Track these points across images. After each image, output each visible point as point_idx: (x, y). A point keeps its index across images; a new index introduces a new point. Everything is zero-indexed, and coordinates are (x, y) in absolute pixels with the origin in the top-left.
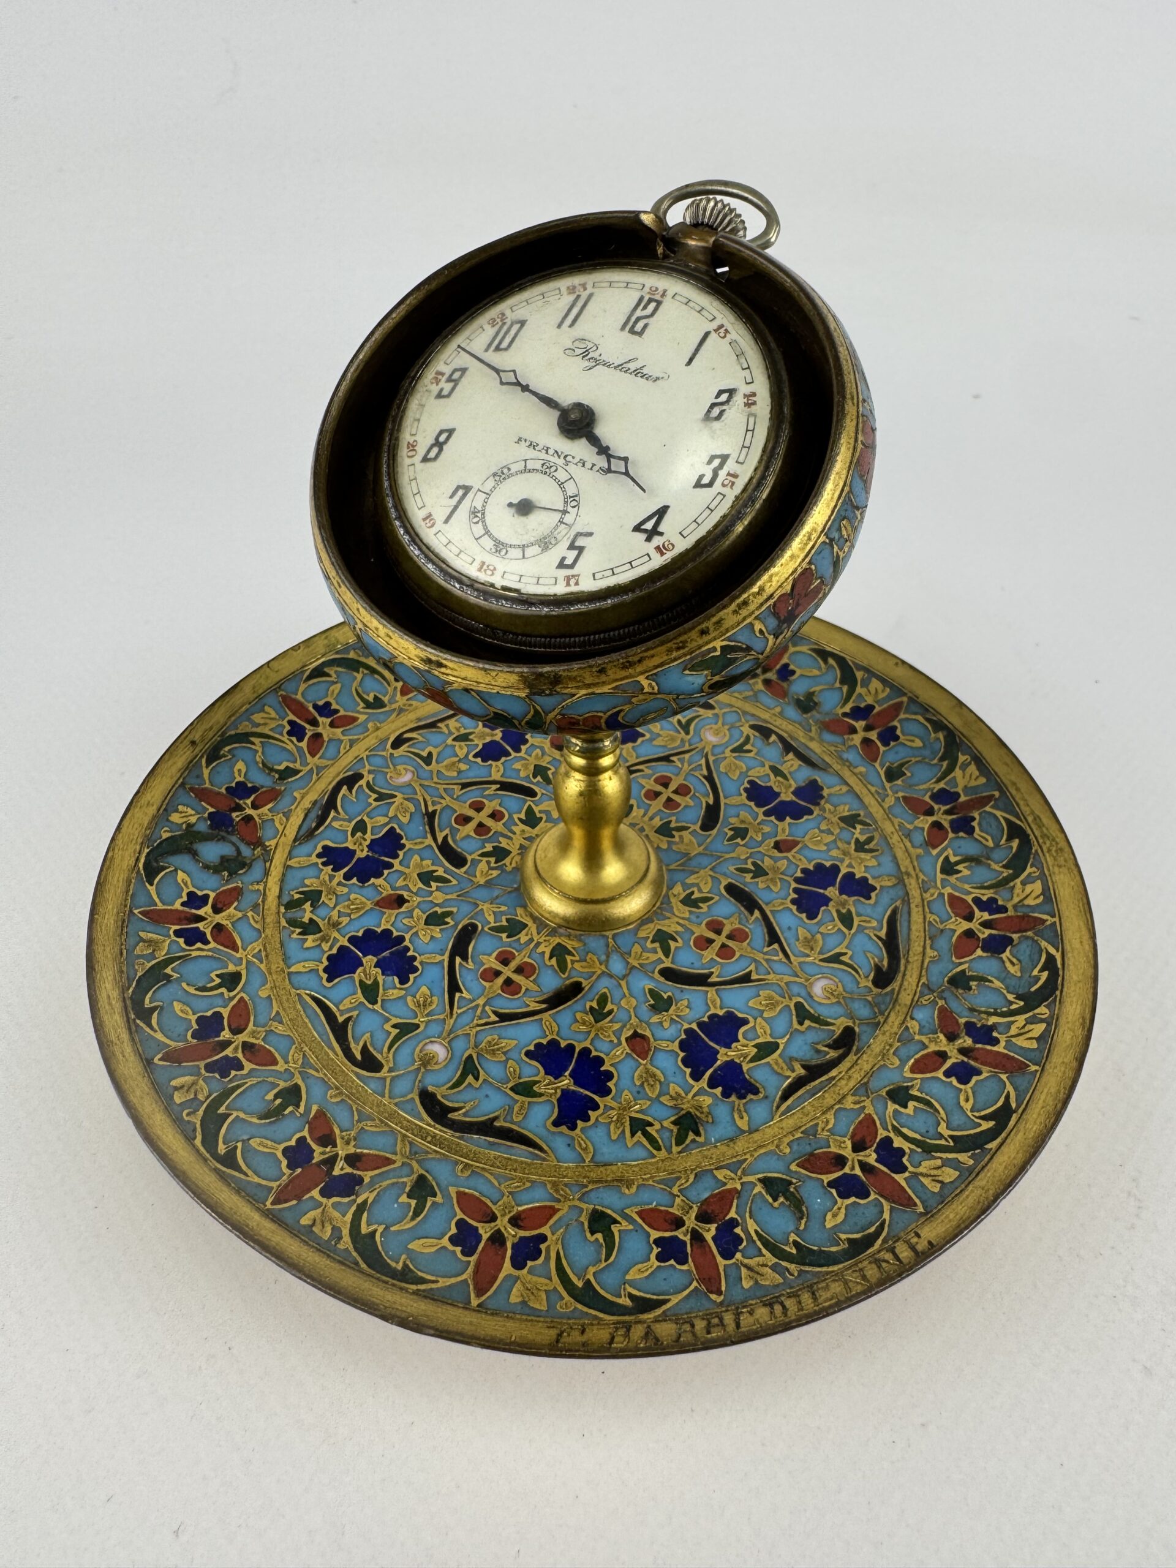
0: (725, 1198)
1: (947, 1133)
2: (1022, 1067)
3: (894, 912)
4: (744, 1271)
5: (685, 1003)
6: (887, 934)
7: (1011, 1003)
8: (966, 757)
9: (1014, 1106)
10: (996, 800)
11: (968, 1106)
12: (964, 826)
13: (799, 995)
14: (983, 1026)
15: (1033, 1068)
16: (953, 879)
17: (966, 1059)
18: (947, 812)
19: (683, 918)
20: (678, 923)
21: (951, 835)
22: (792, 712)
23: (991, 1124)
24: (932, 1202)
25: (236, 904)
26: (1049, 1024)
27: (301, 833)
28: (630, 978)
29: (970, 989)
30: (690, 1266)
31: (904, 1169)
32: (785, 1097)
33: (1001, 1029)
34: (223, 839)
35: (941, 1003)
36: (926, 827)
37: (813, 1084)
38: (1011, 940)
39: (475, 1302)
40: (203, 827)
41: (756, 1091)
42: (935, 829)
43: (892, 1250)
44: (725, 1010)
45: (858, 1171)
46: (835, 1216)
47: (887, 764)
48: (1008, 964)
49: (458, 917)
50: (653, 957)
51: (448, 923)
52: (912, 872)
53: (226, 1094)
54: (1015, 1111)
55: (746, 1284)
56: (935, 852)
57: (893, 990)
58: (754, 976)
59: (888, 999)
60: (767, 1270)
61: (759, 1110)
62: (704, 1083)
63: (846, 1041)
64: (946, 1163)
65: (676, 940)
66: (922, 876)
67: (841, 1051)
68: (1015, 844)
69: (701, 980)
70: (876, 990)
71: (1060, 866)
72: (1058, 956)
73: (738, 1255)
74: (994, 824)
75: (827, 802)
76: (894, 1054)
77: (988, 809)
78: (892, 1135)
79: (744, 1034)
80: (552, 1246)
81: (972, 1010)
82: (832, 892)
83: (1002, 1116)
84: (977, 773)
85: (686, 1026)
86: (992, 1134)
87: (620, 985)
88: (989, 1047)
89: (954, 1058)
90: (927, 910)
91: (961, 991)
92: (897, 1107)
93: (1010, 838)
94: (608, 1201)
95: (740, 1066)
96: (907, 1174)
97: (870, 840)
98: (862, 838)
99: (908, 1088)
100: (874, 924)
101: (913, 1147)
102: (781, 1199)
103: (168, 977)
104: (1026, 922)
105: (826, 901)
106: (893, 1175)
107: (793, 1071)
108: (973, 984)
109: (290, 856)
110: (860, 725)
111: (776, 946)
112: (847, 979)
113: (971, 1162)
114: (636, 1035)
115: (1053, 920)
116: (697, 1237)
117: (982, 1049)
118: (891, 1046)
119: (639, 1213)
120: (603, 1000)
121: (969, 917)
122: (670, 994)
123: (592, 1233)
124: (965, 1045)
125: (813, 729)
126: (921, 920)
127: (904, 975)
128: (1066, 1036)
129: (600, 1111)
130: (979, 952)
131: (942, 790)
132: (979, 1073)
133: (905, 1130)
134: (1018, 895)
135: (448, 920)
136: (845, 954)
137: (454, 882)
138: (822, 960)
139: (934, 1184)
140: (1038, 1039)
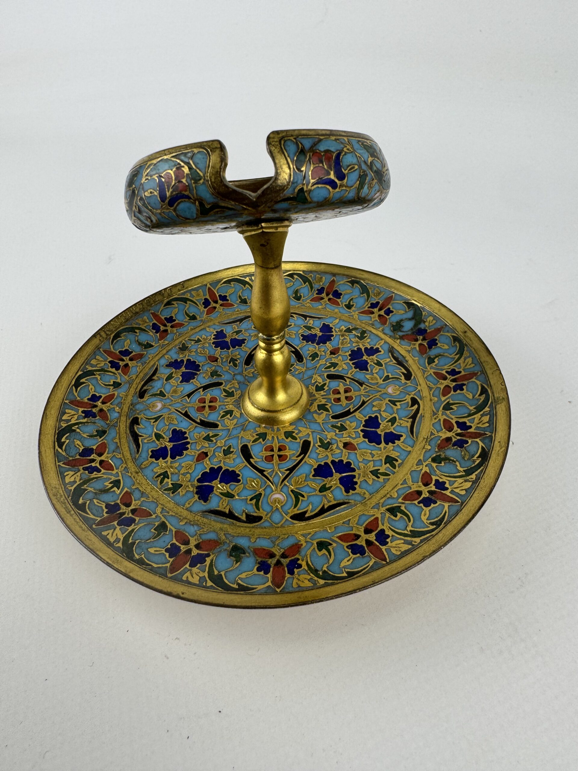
0: (162, 338)
1: (97, 376)
2: (71, 402)
3: (138, 451)
4: (147, 321)
5: (206, 378)
6: (138, 440)
7: (77, 428)
8: (117, 545)
9: (74, 387)
10: (95, 524)
11: (91, 386)
12: (112, 508)
13: (166, 399)
14: (89, 417)
15: (67, 401)
16: (113, 478)
17: (94, 403)
18: (124, 513)
19: (228, 405)
20: (228, 402)
21: (119, 502)
22: (243, 542)
23: (81, 381)
24: (98, 352)
25: (379, 321)
26: (61, 418)
27: (394, 350)
28: (232, 377)
29: (97, 431)
30: (163, 318)
31: (110, 362)
32: (157, 369)
33: (81, 417)
34: (412, 329)
35: (108, 422)
36: (133, 502)
37: (149, 376)
38: (80, 455)
39: (208, 285)
40: (422, 326)
41: (167, 366)
42: (128, 502)
43: (107, 335)
44: (191, 382)
45: (124, 358)
46: (128, 343)
47: (167, 533)
48: (80, 444)
49: (308, 361)
50: (228, 386)
51: (310, 357)
52: (134, 474)
53: (312, 288)
54: (73, 385)
55: (145, 317)
56: (126, 489)
57: (129, 420)
58: (186, 397)
59: (130, 415)
60: (141, 323)
61: (163, 362)
62: (185, 360)
63: (142, 395)
64: (96, 366)
65: (224, 396)
66: (130, 474)
67: (143, 390)
68: (81, 501)
69: (205, 388)
70: (137, 416)
71: (55, 488)
72: (57, 447)
73: (151, 325)
74: (95, 511)
75: (193, 491)
76: (122, 397)
77: (99, 519)
78: (116, 372)
79: (180, 379)
80: (202, 308)
81: (94, 423)
82: (170, 445)
83: (77, 384)
84: (108, 537)
85: (201, 371)
86: (80, 377)
87: (233, 372)
88: (86, 409)
89: (99, 403)
90: (123, 459)
91: (100, 429)
92: (117, 381)
93: (84, 504)
94: (194, 323)
95: (176, 369)
96: (108, 360)
97: (161, 482)
98: (166, 480)
99: (114, 388)
100: (145, 441)
101: (108, 370)
102: (145, 343)
103: (362, 293)
104: (73, 464)
105: (171, 440)
106: (112, 359)
107: (157, 377)
108: (95, 433)
109: (385, 342)
110: (195, 552)
111: (183, 412)
112: (149, 414)
113: (87, 367)
114: (216, 361)
115: (59, 464)
116: (165, 325)
117: (88, 408)
118: (124, 400)
119: (184, 324)
120: (235, 365)
121: (101, 462)
122: (214, 378)
123: (193, 315)
124: (95, 409)
125: (224, 537)
126: (125, 453)
127: (126, 427)
128: (54, 413)
129: (212, 338)
130: (94, 447)
131: (129, 526)
132: (88, 399)
133: (112, 374)
134: (78, 476)
135: (311, 358)
136: (153, 423)
137: (323, 370)
138: (163, 415)
139: (99, 358)
140: (65, 413)
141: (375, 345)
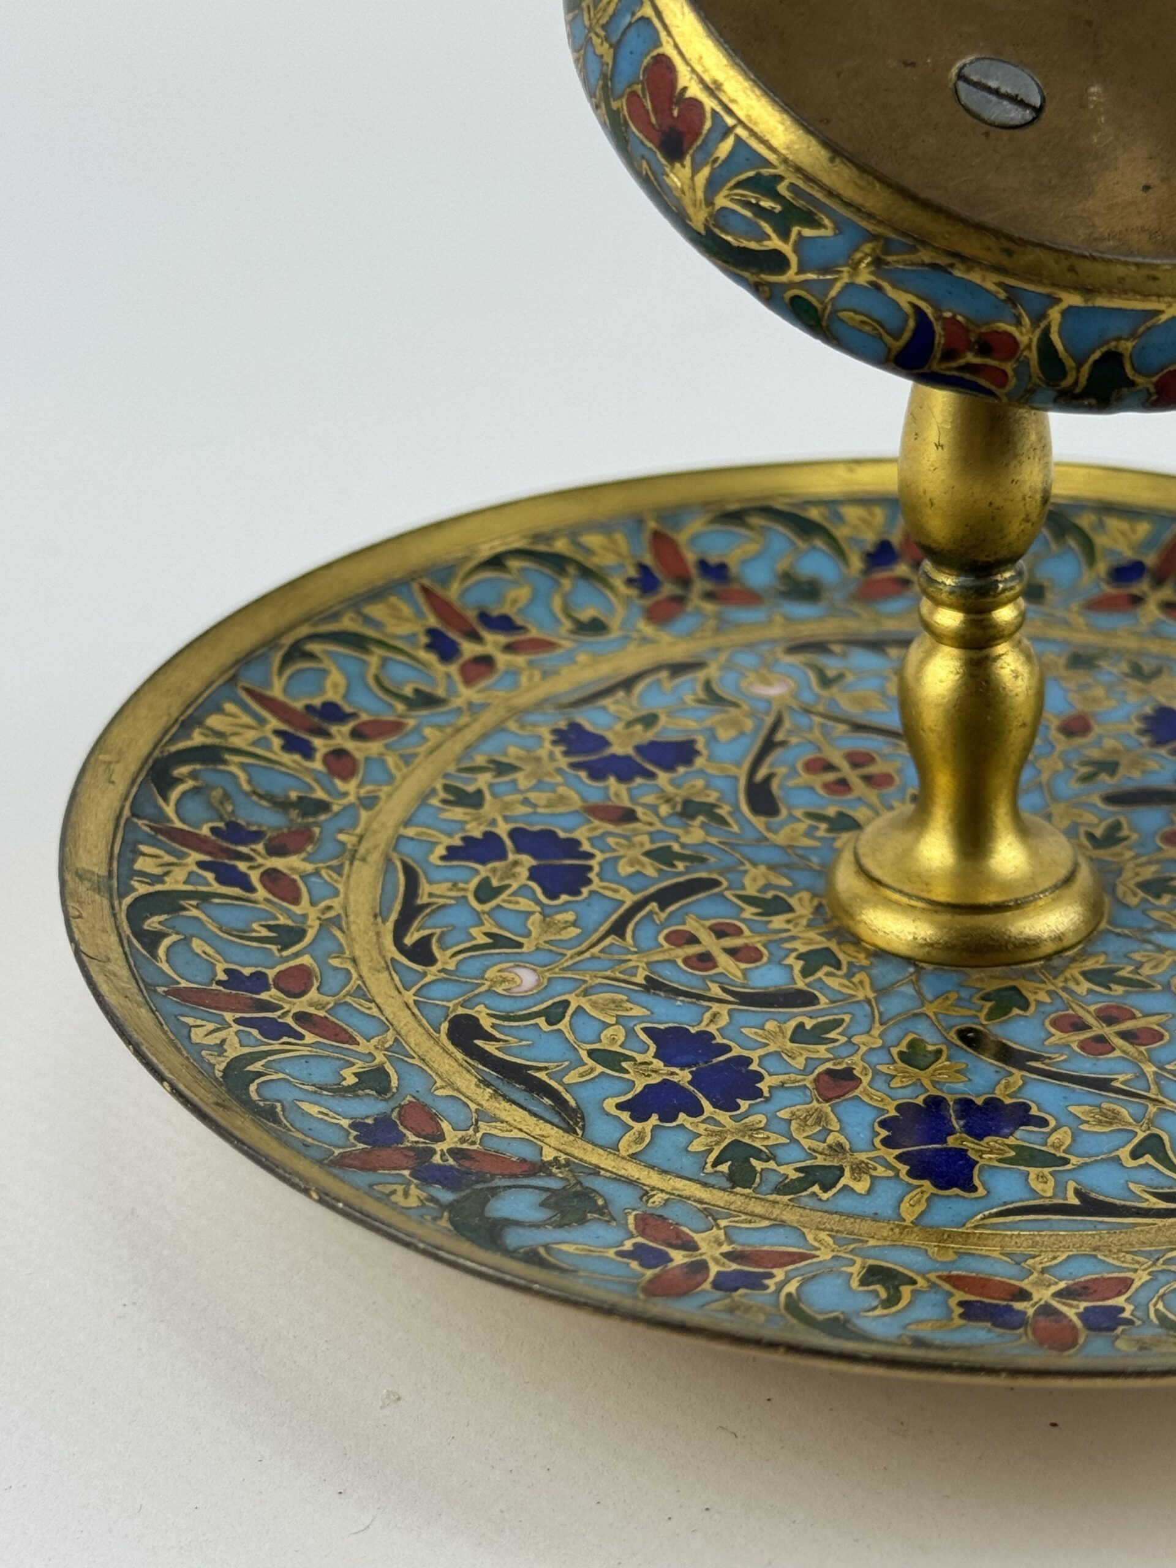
8: (1090, 518)
18: (1157, 586)
22: (800, 609)
25: (685, 1228)
27: (554, 1119)
34: (493, 1190)
36: (1161, 615)
49: (934, 1038)
51: (939, 1051)
84: (1126, 524)
97: (1135, 665)
98: (1126, 669)
109: (613, 1148)
125: (857, 610)
141: (655, 1127)
